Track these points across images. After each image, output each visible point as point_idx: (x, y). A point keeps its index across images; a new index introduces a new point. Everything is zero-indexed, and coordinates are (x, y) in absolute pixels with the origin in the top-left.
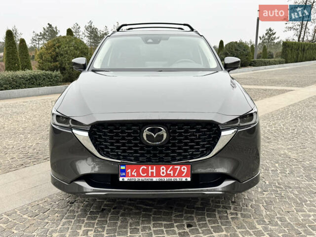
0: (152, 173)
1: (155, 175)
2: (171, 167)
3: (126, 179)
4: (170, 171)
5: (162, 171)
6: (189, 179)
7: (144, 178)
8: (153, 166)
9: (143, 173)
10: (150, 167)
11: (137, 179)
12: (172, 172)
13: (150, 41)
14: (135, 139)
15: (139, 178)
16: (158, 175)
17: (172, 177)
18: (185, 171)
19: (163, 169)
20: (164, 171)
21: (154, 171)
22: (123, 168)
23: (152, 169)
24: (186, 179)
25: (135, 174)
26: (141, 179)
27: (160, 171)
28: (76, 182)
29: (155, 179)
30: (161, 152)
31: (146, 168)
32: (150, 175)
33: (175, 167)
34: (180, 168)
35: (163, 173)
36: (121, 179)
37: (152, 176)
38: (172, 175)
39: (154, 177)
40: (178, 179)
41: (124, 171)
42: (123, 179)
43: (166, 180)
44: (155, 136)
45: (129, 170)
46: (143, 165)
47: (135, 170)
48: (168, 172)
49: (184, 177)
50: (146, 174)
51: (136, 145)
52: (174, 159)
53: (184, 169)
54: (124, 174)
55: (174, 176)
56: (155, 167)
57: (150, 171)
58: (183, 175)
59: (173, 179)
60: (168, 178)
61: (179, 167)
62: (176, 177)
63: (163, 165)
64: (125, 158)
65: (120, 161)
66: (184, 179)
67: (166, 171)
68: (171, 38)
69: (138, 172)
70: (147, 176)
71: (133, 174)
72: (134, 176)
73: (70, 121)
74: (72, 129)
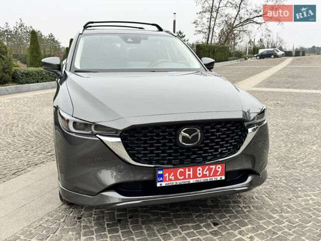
0: (189, 175)
1: (191, 177)
2: (207, 167)
3: (164, 184)
4: (206, 171)
5: (198, 172)
6: (223, 178)
7: (181, 181)
8: (189, 168)
9: (181, 176)
10: (187, 169)
11: (174, 183)
12: (207, 173)
13: (129, 40)
14: (170, 141)
15: (176, 181)
16: (195, 176)
17: (208, 177)
18: (220, 170)
19: (199, 169)
20: (201, 172)
21: (191, 173)
22: (160, 172)
23: (189, 171)
24: (221, 178)
25: (173, 178)
26: (178, 182)
27: (197, 172)
28: (103, 193)
29: (192, 181)
30: (194, 153)
31: (183, 170)
32: (187, 177)
33: (211, 167)
34: (216, 168)
35: (200, 174)
36: (158, 185)
37: (189, 178)
38: (208, 175)
39: (193, 178)
40: (214, 179)
41: (161, 176)
42: (161, 184)
43: (202, 181)
44: (190, 138)
45: (167, 175)
46: (181, 167)
47: (173, 174)
48: (204, 173)
49: (218, 176)
50: (183, 177)
51: (170, 148)
52: (205, 159)
53: (219, 168)
54: (161, 179)
55: (210, 176)
56: (191, 169)
57: (187, 173)
58: (218, 174)
59: (209, 179)
60: (204, 179)
61: (214, 167)
62: (212, 176)
63: (199, 166)
64: (157, 162)
65: (153, 166)
66: (219, 178)
67: (203, 172)
68: (149, 37)
69: (175, 175)
70: (185, 178)
71: (171, 178)
72: (171, 180)
73: (93, 127)
74: (97, 135)
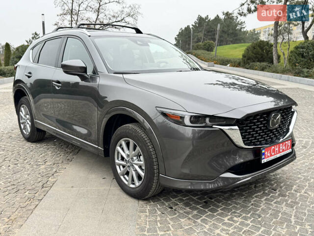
0: (277, 151)
2: (284, 143)
3: (265, 161)
8: (277, 145)
15: (271, 157)
17: (285, 151)
18: (289, 144)
22: (263, 151)
24: (290, 151)
29: (278, 156)
31: (274, 148)
39: (279, 153)
41: (264, 154)
43: (282, 155)
45: (267, 153)
54: (264, 157)
57: (276, 149)
58: (289, 148)
64: (254, 144)
65: (252, 147)
67: (282, 147)
69: (270, 153)
70: (275, 154)
72: (268, 157)
73: (207, 120)
74: (213, 126)
